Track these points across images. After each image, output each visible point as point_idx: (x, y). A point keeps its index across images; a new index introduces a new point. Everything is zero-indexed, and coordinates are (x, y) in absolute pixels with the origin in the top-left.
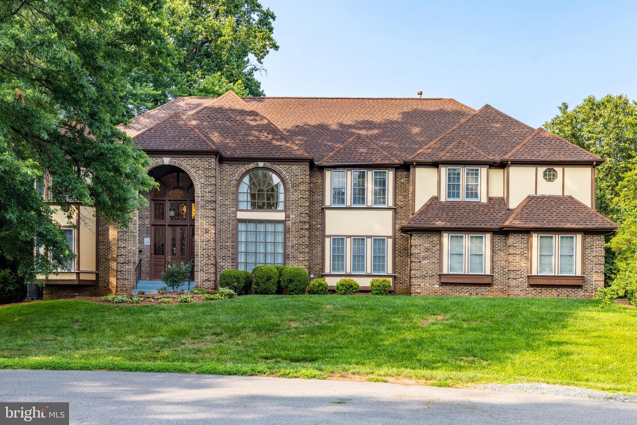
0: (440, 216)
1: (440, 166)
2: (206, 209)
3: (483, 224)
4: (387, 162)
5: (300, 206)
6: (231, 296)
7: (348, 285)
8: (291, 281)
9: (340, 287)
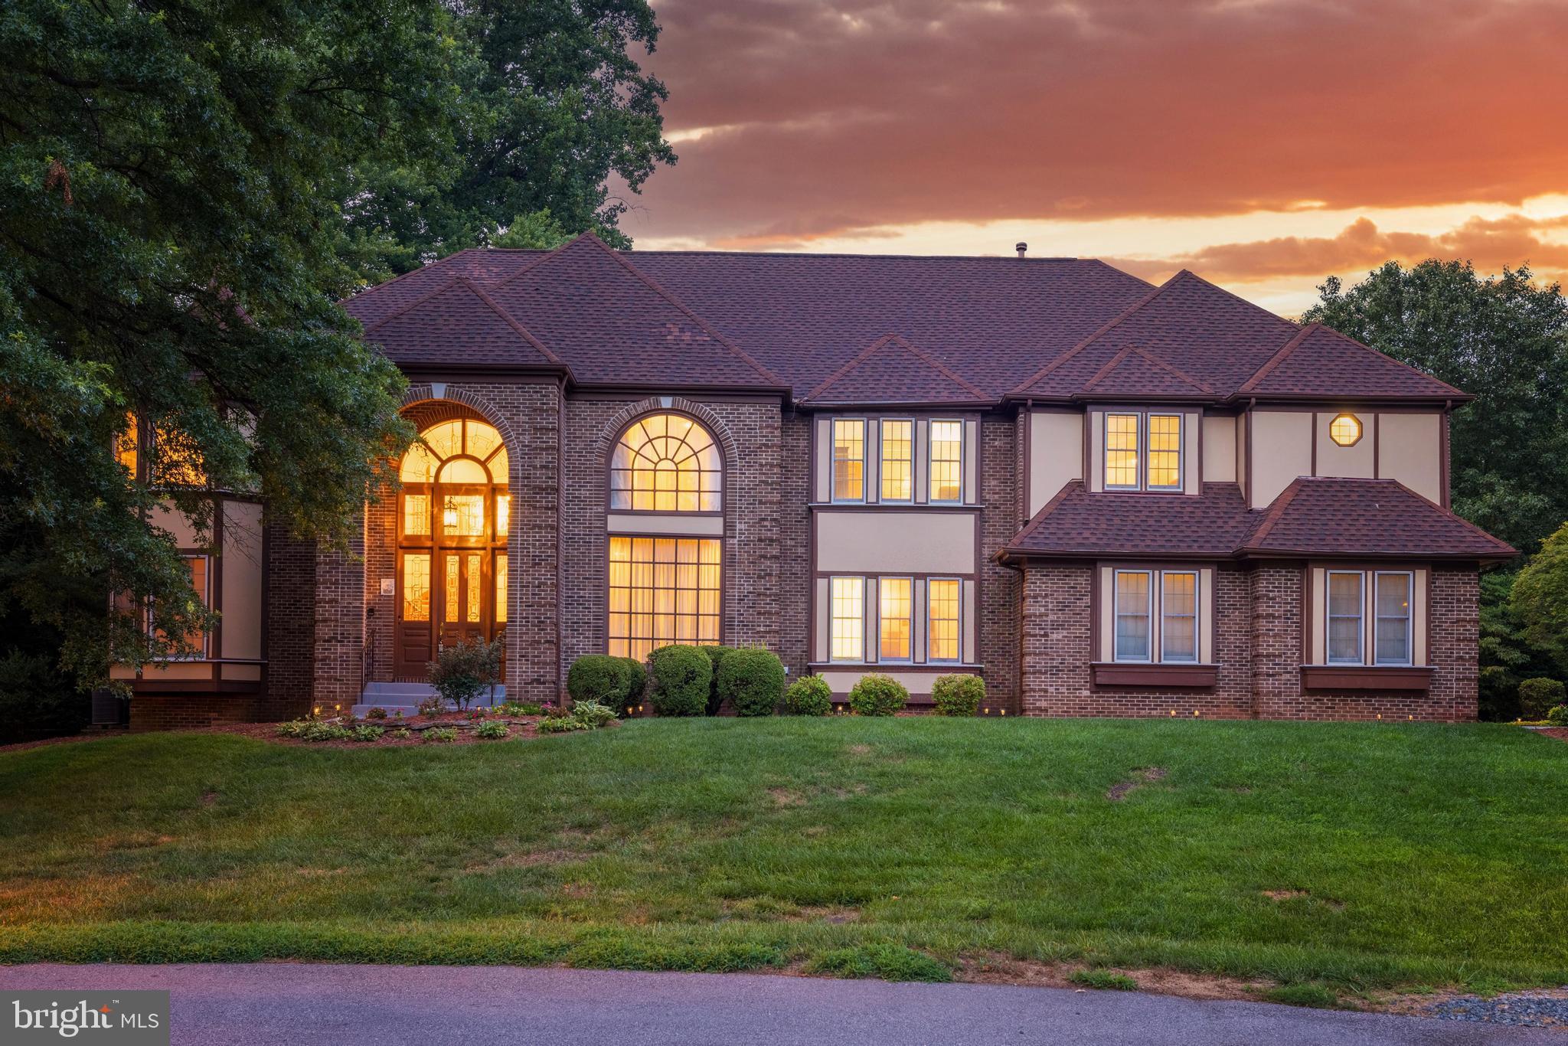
0: (1093, 526)
1: (1089, 408)
2: (535, 508)
3: (1196, 545)
4: (962, 399)
5: (761, 502)
6: (603, 722)
7: (882, 692)
8: (744, 682)
9: (862, 698)
